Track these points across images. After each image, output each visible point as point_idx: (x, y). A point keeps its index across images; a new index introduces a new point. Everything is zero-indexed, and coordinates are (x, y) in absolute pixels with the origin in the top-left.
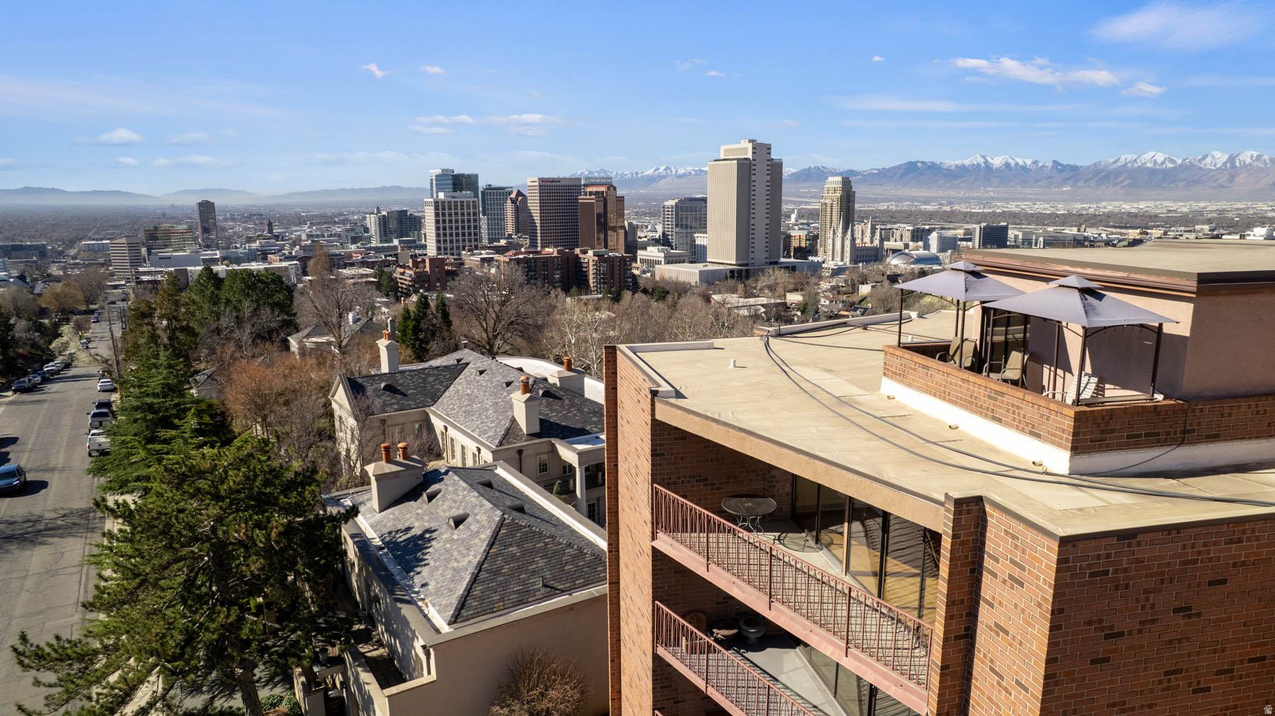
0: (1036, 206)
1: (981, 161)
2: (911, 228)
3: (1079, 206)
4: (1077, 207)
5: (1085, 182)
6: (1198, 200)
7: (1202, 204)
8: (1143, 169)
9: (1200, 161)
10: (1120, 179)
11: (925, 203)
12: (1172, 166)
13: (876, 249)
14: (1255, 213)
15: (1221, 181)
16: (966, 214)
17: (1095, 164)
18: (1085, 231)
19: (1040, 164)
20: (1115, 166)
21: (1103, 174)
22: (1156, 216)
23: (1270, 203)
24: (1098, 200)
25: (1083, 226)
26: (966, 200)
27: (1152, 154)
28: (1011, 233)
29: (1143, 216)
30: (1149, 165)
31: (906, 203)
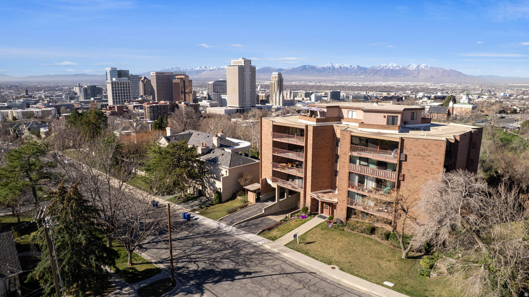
0: (351, 83)
1: (331, 65)
2: (305, 92)
3: (367, 83)
4: (366, 83)
5: (369, 74)
6: (408, 82)
7: (409, 83)
8: (389, 69)
9: (408, 67)
10: (382, 73)
11: (310, 82)
12: (399, 68)
13: (292, 100)
14: (425, 87)
15: (415, 75)
16: (325, 87)
17: (372, 67)
18: (369, 93)
19: (353, 67)
20: (379, 68)
21: (375, 71)
22: (393, 87)
23: (431, 83)
24: (374, 81)
25: (368, 91)
26: (325, 81)
27: (392, 64)
28: (342, 94)
29: (389, 87)
30: (391, 68)
31: (303, 82)
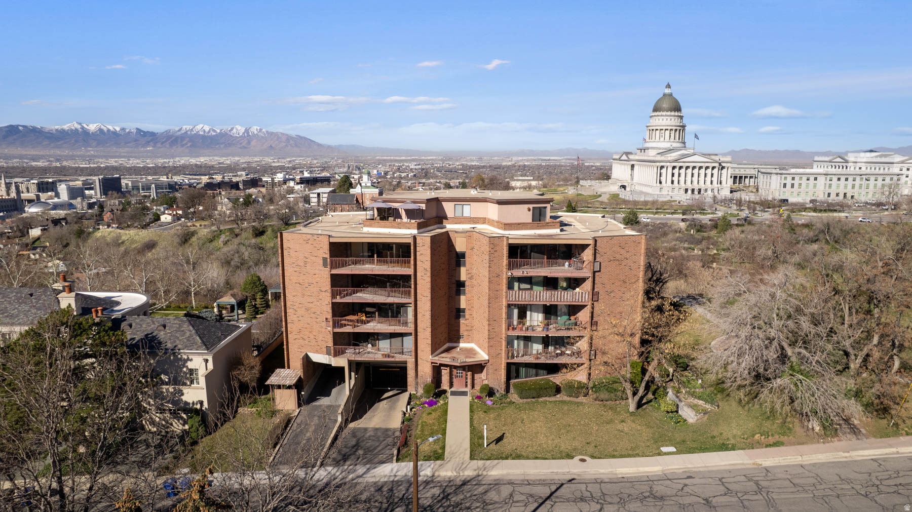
0: (131, 162)
1: (79, 127)
2: (36, 182)
3: (162, 161)
4: (160, 161)
5: (162, 144)
6: (233, 156)
7: (237, 159)
8: (197, 135)
9: (230, 131)
10: (185, 142)
11: (34, 160)
12: (214, 134)
13: (13, 200)
14: (266, 164)
15: (243, 144)
16: (76, 169)
17: (166, 131)
18: (172, 178)
19: (127, 131)
20: (179, 133)
21: (173, 138)
22: (212, 166)
23: (272, 158)
24: (173, 157)
25: (170, 175)
26: (72, 158)
27: (201, 126)
28: (124, 182)
29: (205, 167)
30: (201, 133)
31: (15, 160)
